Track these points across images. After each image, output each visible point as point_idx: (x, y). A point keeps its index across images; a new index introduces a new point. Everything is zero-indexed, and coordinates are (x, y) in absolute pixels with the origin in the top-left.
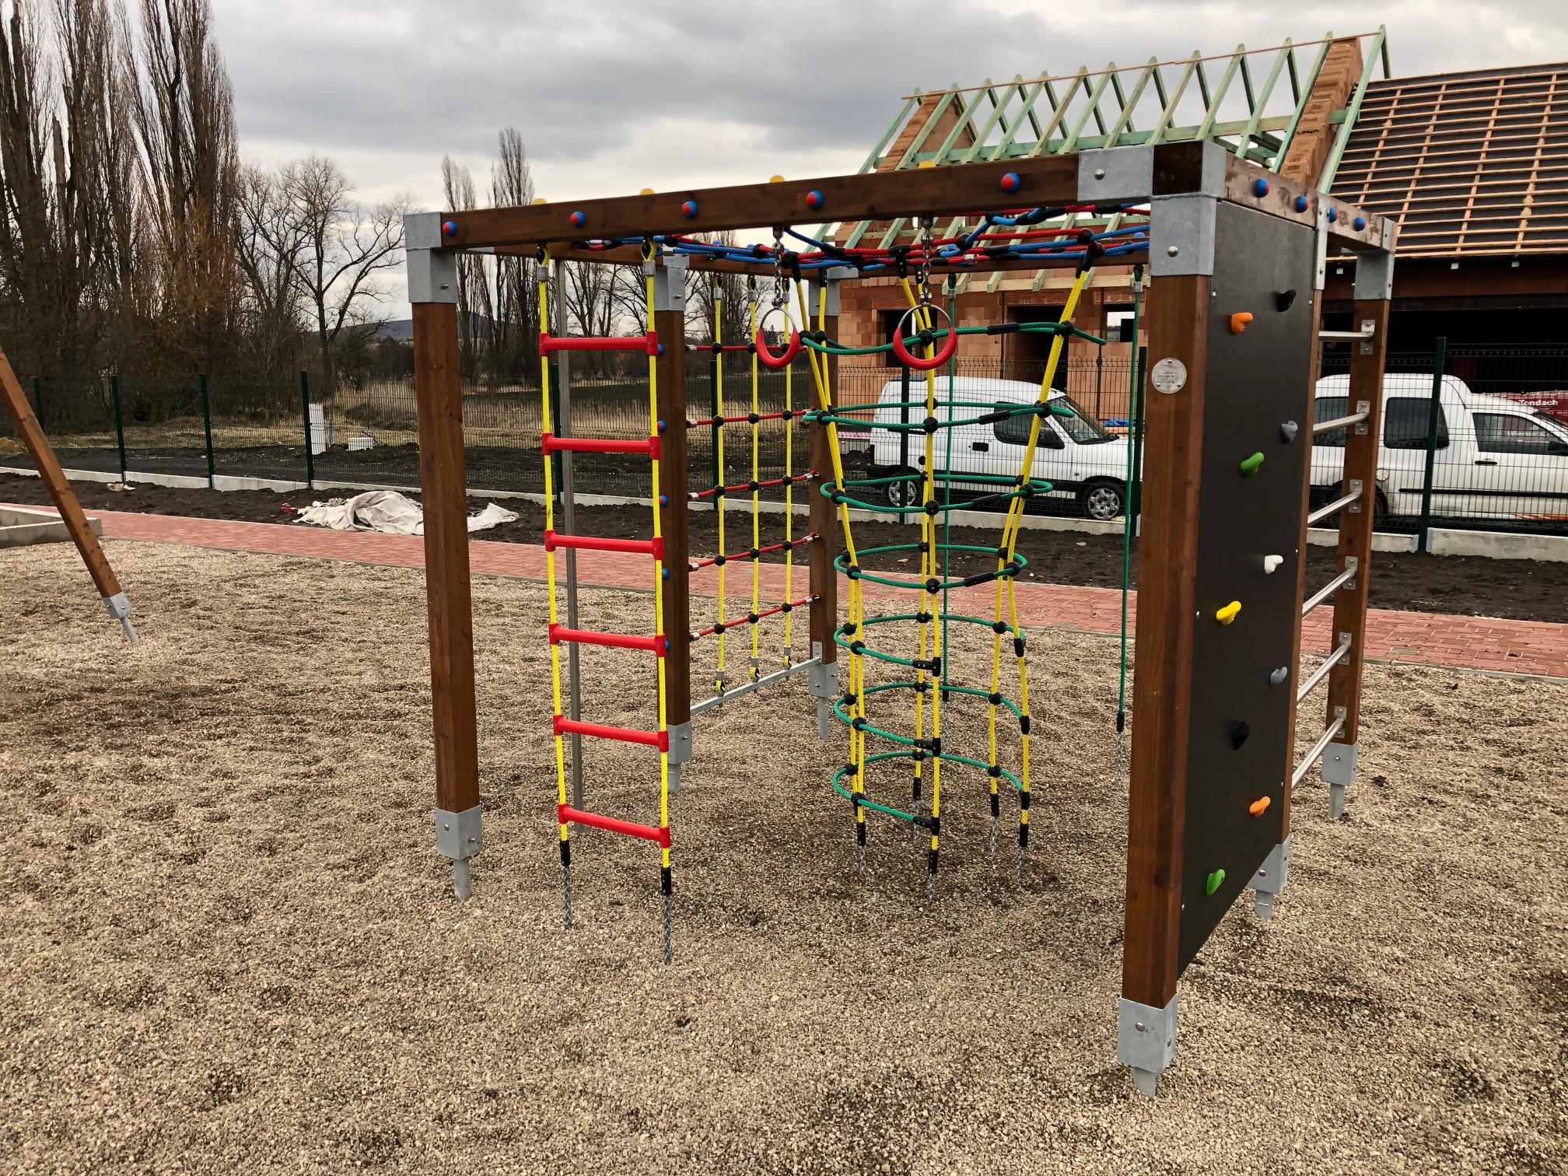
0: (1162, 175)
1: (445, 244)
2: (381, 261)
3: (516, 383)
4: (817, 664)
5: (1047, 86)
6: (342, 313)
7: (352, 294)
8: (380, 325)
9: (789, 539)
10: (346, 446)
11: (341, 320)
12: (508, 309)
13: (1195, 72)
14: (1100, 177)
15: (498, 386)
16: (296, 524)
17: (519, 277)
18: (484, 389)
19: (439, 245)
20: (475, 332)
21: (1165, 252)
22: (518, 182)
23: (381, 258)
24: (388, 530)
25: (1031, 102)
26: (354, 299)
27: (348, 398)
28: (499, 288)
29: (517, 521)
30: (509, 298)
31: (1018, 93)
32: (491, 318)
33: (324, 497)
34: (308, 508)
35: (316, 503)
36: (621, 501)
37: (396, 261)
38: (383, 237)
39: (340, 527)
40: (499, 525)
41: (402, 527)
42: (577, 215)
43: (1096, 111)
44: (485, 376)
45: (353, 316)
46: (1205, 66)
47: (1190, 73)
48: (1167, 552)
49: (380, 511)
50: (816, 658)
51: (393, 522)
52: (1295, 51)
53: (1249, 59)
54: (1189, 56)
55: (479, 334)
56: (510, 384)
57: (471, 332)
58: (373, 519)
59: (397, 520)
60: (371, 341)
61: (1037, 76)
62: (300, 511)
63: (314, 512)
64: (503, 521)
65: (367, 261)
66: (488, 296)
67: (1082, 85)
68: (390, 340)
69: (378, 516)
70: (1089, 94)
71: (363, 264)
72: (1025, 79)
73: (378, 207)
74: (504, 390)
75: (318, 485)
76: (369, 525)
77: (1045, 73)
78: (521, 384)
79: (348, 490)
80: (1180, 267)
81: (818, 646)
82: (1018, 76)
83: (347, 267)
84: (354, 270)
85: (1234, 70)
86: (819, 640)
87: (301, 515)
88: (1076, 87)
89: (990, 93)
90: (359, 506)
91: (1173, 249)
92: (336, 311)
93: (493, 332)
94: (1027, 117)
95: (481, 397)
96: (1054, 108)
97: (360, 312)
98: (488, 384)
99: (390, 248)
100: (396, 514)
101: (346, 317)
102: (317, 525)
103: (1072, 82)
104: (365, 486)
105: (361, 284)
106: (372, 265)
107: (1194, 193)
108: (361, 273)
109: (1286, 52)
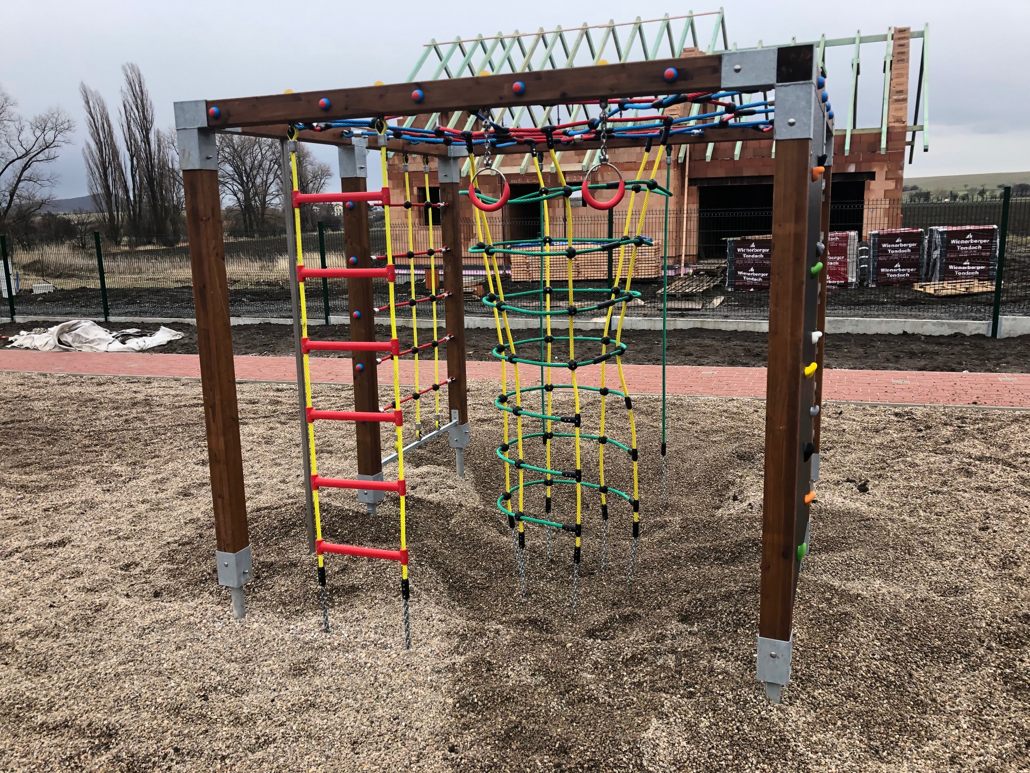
0: (784, 69)
1: (211, 124)
2: (41, 156)
3: (150, 243)
4: (455, 424)
5: (518, 40)
6: (12, 195)
7: (19, 181)
8: (42, 204)
9: (436, 339)
10: (31, 291)
11: (11, 200)
12: (140, 191)
13: (611, 34)
14: (737, 71)
15: (137, 246)
16: (9, 348)
17: (148, 168)
18: (127, 248)
19: (205, 125)
20: (117, 208)
21: (786, 123)
22: (142, 101)
23: (40, 155)
24: (86, 349)
25: (509, 50)
26: (21, 184)
27: (23, 257)
28: (133, 176)
29: (183, 338)
30: (141, 183)
31: (500, 44)
32: (128, 197)
33: (29, 327)
34: (16, 336)
35: (22, 332)
36: (257, 321)
37: (52, 157)
38: (41, 139)
39: (47, 348)
40: (170, 342)
41: (97, 347)
42: (324, 101)
43: (551, 58)
44: (125, 239)
45: (19, 197)
46: (617, 29)
47: (608, 34)
48: (789, 330)
49: (79, 335)
50: (454, 421)
51: (89, 342)
52: (671, 22)
53: (644, 26)
54: (607, 23)
55: (120, 209)
56: (145, 244)
57: (114, 208)
58: (73, 342)
59: (92, 341)
60: (36, 215)
61: (512, 33)
62: (10, 339)
63: (22, 339)
64: (173, 339)
65: (29, 157)
66: (125, 182)
67: (541, 40)
68: (50, 214)
69: (77, 339)
70: (546, 46)
71: (26, 159)
72: (504, 34)
73: (36, 118)
74: (142, 248)
75: (19, 319)
76: (70, 346)
77: (517, 31)
78: (154, 244)
79: (44, 322)
80: (797, 133)
81: (455, 413)
82: (500, 33)
83: (14, 161)
84: (19, 164)
85: (635, 33)
86: (456, 409)
87: (12, 342)
88: (537, 41)
89: (482, 43)
90: (62, 332)
91: (792, 120)
92: (7, 194)
93: (131, 208)
94: (507, 61)
95: (125, 254)
96: (524, 55)
97: (25, 194)
98: (129, 244)
99: (47, 147)
100: (91, 337)
101: (15, 197)
102: (27, 348)
103: (535, 37)
104: (58, 318)
105: (26, 173)
106: (33, 159)
107: (807, 82)
108: (26, 165)
109: (665, 23)
